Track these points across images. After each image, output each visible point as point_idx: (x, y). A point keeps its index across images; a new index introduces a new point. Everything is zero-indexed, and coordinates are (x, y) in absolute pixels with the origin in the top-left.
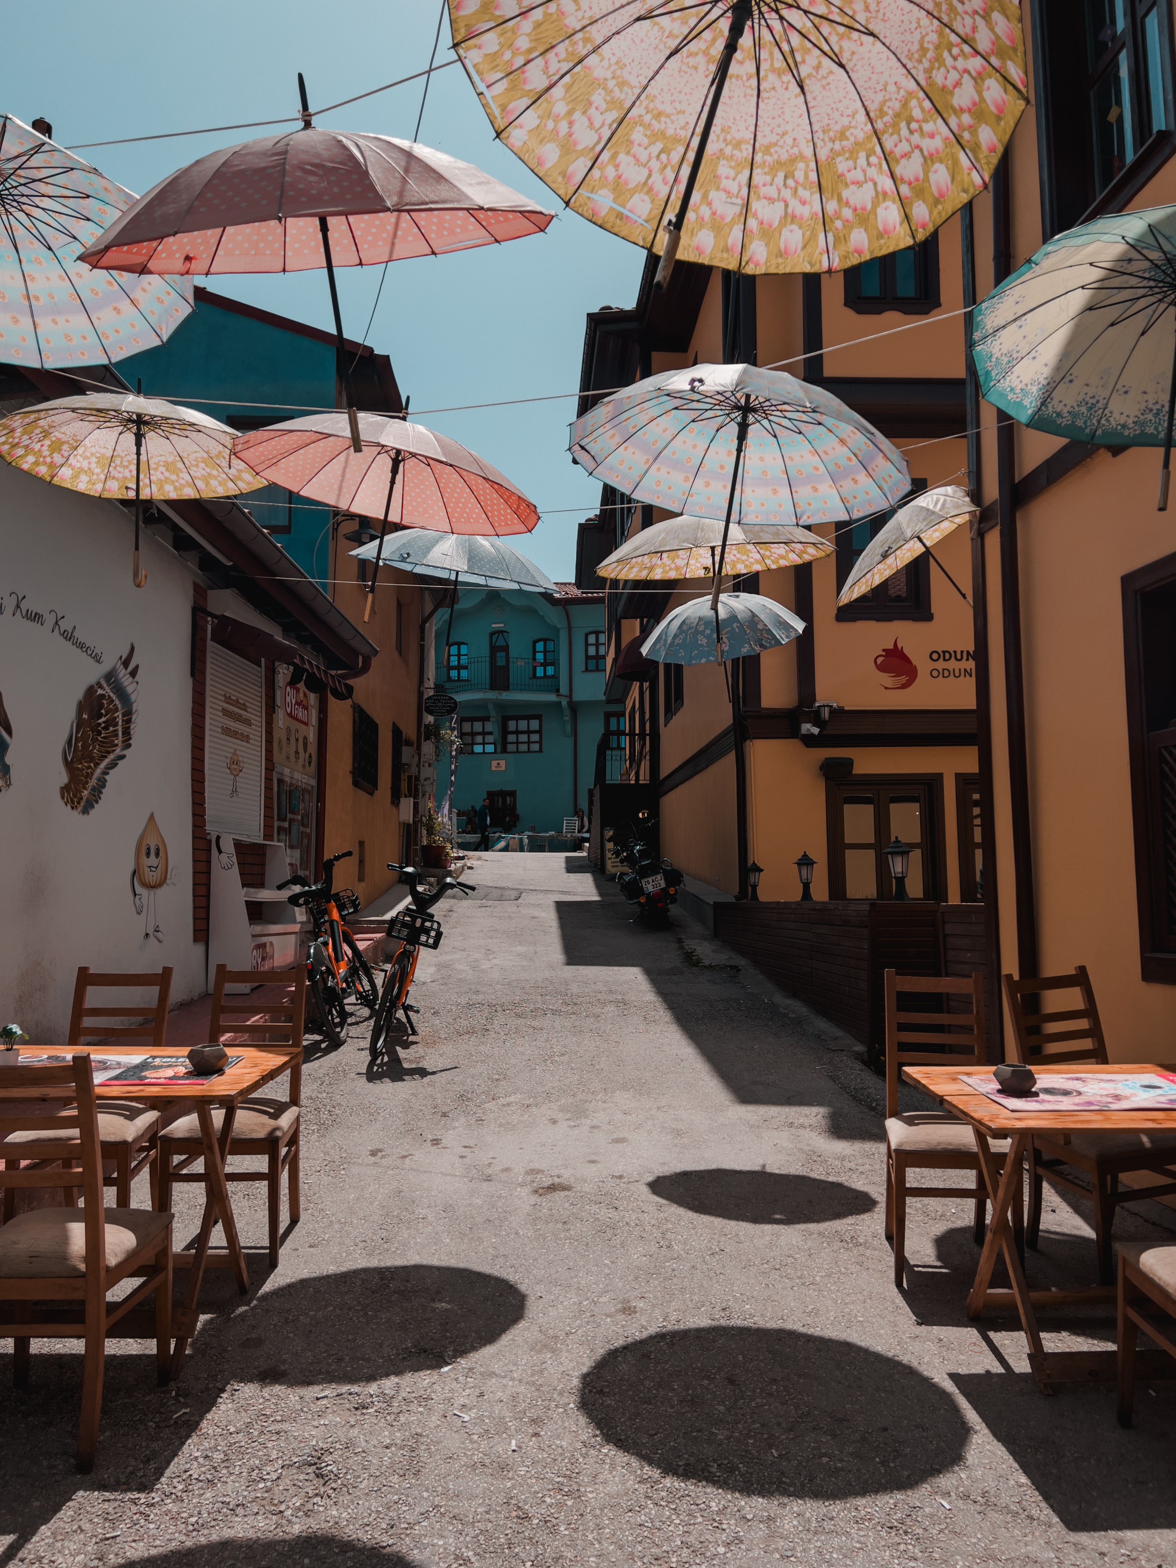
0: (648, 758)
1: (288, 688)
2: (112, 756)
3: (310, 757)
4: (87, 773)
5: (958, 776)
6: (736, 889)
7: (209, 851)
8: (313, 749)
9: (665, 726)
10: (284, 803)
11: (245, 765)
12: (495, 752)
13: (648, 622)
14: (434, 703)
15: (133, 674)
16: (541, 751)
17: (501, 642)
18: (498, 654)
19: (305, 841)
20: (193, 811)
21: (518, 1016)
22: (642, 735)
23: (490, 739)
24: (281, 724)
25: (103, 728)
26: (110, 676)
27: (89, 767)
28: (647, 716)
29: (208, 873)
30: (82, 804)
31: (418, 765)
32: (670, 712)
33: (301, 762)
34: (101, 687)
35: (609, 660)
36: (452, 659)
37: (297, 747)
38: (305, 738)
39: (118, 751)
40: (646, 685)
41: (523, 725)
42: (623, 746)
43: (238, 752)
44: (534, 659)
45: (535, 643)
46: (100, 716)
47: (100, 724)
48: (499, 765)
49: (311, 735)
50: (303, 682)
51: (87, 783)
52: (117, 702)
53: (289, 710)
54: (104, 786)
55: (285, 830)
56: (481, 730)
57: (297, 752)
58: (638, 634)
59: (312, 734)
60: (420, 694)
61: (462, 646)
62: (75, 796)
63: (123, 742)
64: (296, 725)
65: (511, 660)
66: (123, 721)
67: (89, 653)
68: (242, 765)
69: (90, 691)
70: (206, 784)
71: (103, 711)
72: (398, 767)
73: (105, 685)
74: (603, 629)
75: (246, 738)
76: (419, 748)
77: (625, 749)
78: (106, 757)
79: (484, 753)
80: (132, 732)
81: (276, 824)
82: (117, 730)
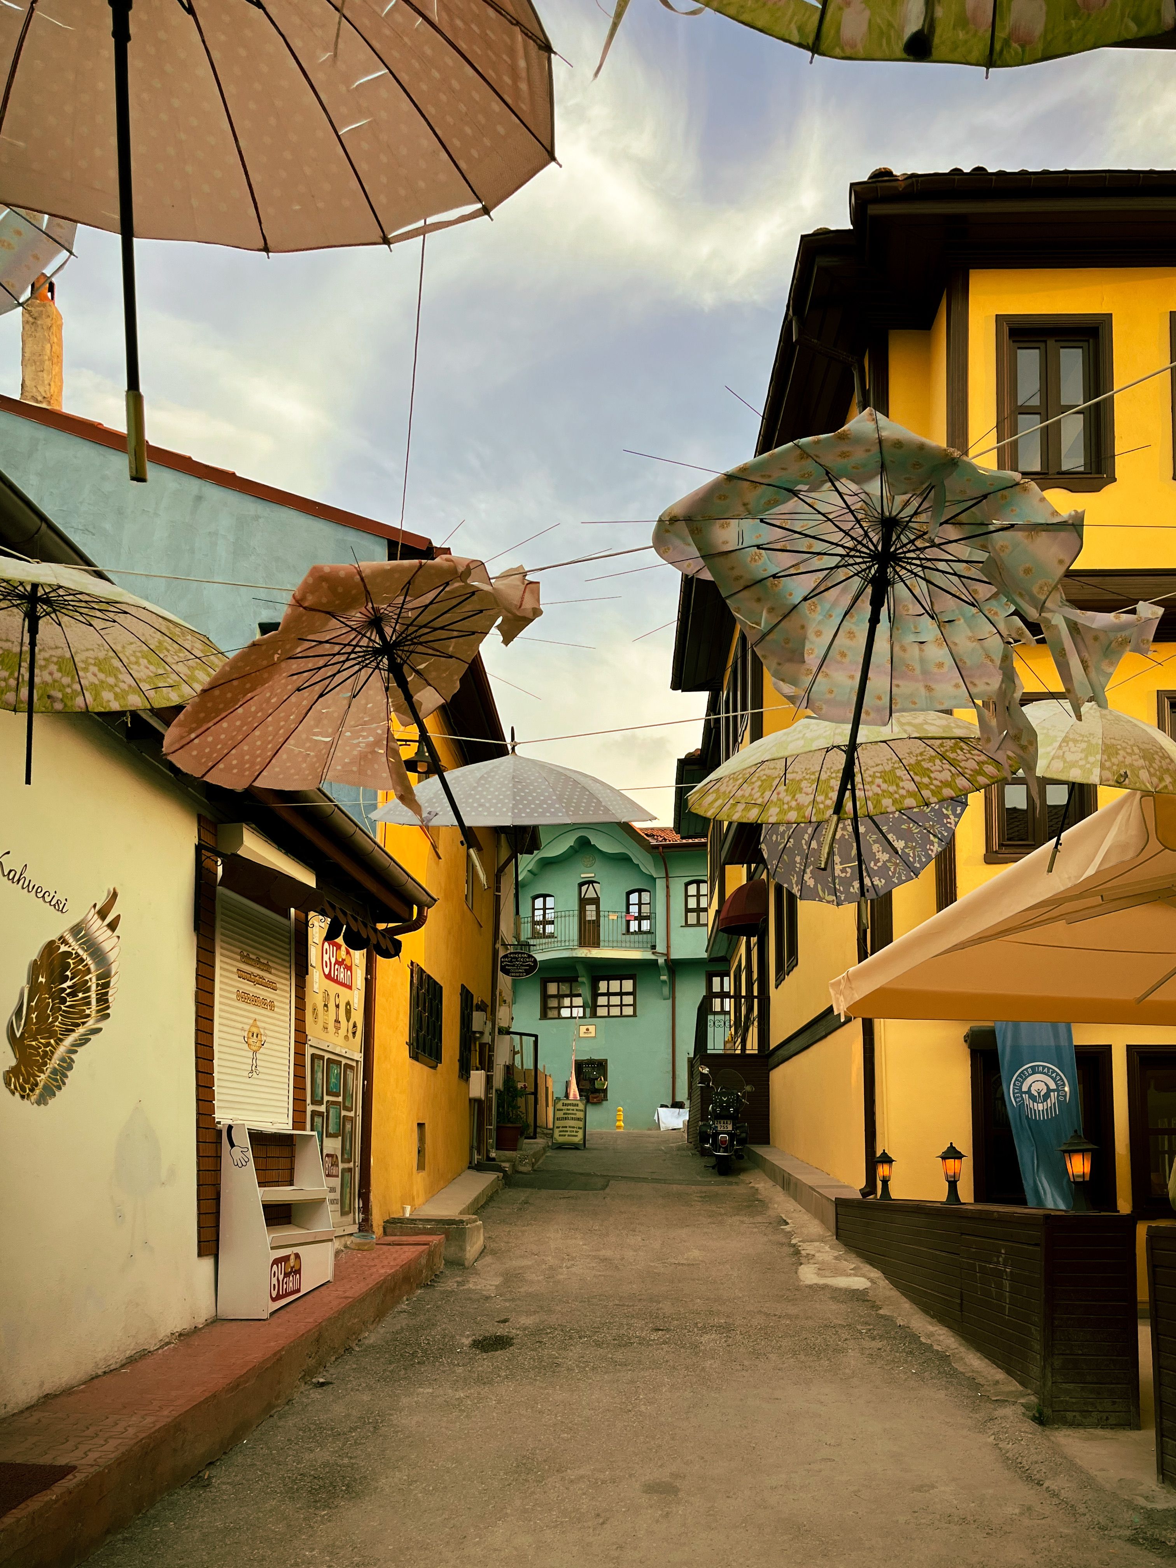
0: (756, 1023)
1: (326, 944)
2: (81, 1030)
3: (355, 1026)
4: (45, 1052)
5: (1129, 1048)
6: (862, 1183)
7: (218, 1142)
8: (358, 1017)
9: (777, 987)
10: (319, 1081)
11: (268, 1039)
12: (584, 1017)
13: (756, 869)
14: (511, 962)
15: (112, 926)
16: (635, 1015)
17: (591, 894)
18: (588, 907)
19: (348, 1127)
20: (197, 1095)
21: (598, 1345)
22: (750, 997)
23: (578, 1001)
24: (316, 987)
25: (68, 995)
26: (76, 930)
27: (49, 1044)
28: (755, 976)
29: (217, 1170)
30: (37, 1092)
31: (492, 1033)
32: (782, 972)
33: (342, 1032)
34: (65, 942)
35: (712, 913)
36: (537, 913)
37: (337, 1015)
38: (348, 1004)
39: (91, 1023)
40: (754, 940)
41: (615, 986)
42: (727, 1009)
43: (258, 1023)
44: (628, 911)
45: (629, 894)
46: (66, 979)
47: (64, 990)
48: (589, 1030)
49: (356, 1000)
50: (341, 937)
51: (45, 1064)
52: (89, 961)
53: (327, 971)
54: (70, 1068)
55: (320, 1114)
56: (568, 992)
57: (337, 1021)
58: (745, 882)
59: (357, 998)
60: (495, 952)
61: (548, 899)
62: (26, 1081)
63: (98, 1011)
64: (334, 988)
65: (602, 913)
66: (98, 985)
67: (48, 899)
68: (264, 1038)
69: (50, 947)
70: (216, 1062)
71: (68, 973)
72: (468, 1037)
73: (71, 940)
74: (705, 878)
75: (271, 1006)
76: (493, 1012)
77: (729, 1013)
78: (73, 1031)
79: (571, 1017)
80: (110, 999)
81: (310, 1108)
82: (89, 997)
